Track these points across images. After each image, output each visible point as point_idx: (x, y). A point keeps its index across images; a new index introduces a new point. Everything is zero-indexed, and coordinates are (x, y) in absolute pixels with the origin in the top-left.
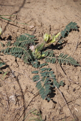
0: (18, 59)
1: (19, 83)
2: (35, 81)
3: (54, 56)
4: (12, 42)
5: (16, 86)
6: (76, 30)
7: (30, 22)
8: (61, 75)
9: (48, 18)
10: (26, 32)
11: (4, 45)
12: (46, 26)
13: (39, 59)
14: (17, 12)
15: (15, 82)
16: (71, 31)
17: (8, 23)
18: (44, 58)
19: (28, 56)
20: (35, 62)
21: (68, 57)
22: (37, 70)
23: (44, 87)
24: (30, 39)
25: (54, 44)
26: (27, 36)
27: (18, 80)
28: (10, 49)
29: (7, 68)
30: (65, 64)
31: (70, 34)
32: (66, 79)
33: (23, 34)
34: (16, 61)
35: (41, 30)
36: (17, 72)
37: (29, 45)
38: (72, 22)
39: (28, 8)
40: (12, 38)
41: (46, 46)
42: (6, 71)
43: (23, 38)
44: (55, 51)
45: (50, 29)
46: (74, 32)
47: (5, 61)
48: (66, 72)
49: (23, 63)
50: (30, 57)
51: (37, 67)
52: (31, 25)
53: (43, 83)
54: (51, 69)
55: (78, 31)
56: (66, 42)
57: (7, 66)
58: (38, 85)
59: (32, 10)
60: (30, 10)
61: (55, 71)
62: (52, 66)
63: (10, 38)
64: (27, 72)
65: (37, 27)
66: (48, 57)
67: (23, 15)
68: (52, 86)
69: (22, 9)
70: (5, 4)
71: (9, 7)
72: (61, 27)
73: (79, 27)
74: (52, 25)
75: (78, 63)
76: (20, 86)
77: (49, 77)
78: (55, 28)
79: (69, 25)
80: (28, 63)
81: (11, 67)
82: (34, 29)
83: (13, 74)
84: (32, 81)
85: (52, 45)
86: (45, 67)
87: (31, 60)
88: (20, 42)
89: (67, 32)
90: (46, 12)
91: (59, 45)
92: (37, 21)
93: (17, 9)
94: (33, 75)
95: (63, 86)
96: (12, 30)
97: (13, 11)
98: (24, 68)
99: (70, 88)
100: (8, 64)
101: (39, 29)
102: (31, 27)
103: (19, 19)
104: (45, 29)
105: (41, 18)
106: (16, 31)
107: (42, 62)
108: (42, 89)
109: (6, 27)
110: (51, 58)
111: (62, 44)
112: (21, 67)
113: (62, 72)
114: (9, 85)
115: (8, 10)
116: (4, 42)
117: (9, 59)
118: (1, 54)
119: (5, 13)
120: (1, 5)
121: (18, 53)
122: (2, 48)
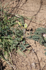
0: (36, 42)
1: (37, 56)
4: (33, 32)
5: (35, 57)
7: (43, 21)
10: (41, 26)
11: (28, 34)
14: (35, 15)
15: (34, 55)
17: (31, 21)
19: (42, 41)
24: (43, 30)
26: (42, 29)
27: (36, 54)
28: (32, 36)
29: (30, 47)
33: (39, 28)
34: (35, 43)
36: (36, 49)
37: (43, 34)
39: (42, 13)
40: (33, 30)
42: (29, 49)
43: (39, 30)
47: (29, 43)
49: (39, 45)
50: (43, 41)
52: (44, 22)
57: (30, 46)
59: (44, 14)
60: (43, 13)
63: (32, 30)
64: (42, 50)
67: (39, 17)
69: (39, 13)
70: (29, 10)
71: (31, 12)
76: (37, 58)
80: (42, 44)
81: (32, 47)
82: (45, 25)
83: (34, 51)
84: (44, 55)
87: (44, 43)
88: (37, 32)
93: (36, 13)
94: (45, 51)
96: (33, 26)
97: (34, 14)
98: (40, 47)
100: (31, 45)
102: (44, 23)
103: (37, 19)
106: (35, 26)
109: (29, 23)
112: (38, 46)
114: (31, 57)
115: (31, 14)
116: (28, 32)
117: (31, 42)
118: (27, 39)
119: (29, 16)
120: (27, 11)
121: (36, 39)
122: (27, 36)
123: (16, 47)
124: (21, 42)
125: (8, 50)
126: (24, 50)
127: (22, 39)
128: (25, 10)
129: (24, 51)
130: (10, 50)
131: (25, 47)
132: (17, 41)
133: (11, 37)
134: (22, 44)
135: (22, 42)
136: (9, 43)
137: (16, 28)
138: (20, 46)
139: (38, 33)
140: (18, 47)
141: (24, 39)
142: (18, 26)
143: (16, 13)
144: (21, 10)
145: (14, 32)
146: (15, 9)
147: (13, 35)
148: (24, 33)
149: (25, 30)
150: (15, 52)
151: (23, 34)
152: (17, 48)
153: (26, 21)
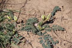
0: (29, 32)
2: (41, 43)
3: (49, 27)
4: (24, 24)
6: (59, 11)
8: (55, 37)
9: (42, 7)
10: (31, 17)
11: (20, 26)
12: (42, 12)
13: (41, 30)
15: (29, 46)
16: (56, 11)
18: (44, 29)
20: (39, 33)
21: (57, 26)
22: (41, 37)
23: (47, 46)
24: (34, 20)
25: (48, 21)
26: (32, 19)
27: (31, 45)
28: (23, 27)
29: (24, 39)
30: (56, 31)
31: (56, 13)
32: (59, 39)
33: (29, 18)
34: (28, 34)
35: (39, 14)
36: (30, 40)
37: (34, 23)
38: (56, 6)
39: (29, 4)
40: (24, 22)
41: (44, 22)
43: (30, 20)
44: (50, 24)
45: (45, 13)
46: (58, 11)
47: (22, 35)
48: (58, 35)
49: (32, 34)
50: (36, 30)
51: (40, 35)
52: (33, 12)
53: (46, 44)
54: (49, 35)
55: (61, 11)
56: (55, 18)
57: (24, 38)
58: (43, 45)
59: (32, 4)
60: (31, 4)
61: (52, 36)
62: (49, 33)
63: (22, 22)
64: (36, 39)
65: (37, 13)
66: (46, 28)
67: (27, 8)
68: (52, 44)
69: (26, 5)
70: (16, 3)
71: (19, 5)
72: (50, 10)
73: (61, 9)
74: (45, 10)
75: (64, 29)
77: (48, 39)
78: (47, 11)
79: (55, 8)
81: (26, 38)
82: (35, 14)
84: (39, 43)
85: (47, 21)
86: (45, 34)
87: (36, 32)
88: (28, 22)
89: (54, 12)
90: (40, 3)
91: (51, 21)
92: (36, 10)
93: (23, 5)
94: (39, 40)
95: (58, 43)
96: (23, 17)
97: (22, 7)
98: (33, 37)
99: (62, 43)
100: (24, 36)
101: (38, 14)
102: (33, 13)
103: (26, 10)
104: (41, 13)
105: (38, 8)
106: (25, 17)
107: (43, 32)
108: (46, 47)
109: (19, 16)
110: (48, 28)
111: (52, 20)
112: (31, 37)
113: (56, 36)
115: (18, 6)
116: (19, 25)
117: (24, 33)
118: (19, 32)
119: (17, 8)
120: (14, 4)
121: (28, 29)
122: (19, 28)
123: (9, 41)
124: (13, 35)
125: (1, 46)
126: (18, 42)
127: (14, 33)
128: (12, 4)
129: (18, 44)
130: (3, 45)
131: (18, 40)
132: (9, 35)
133: (2, 32)
134: (14, 37)
135: (15, 35)
136: (2, 38)
137: (6, 23)
138: (13, 39)
139: (29, 24)
140: (12, 41)
141: (16, 32)
142: (7, 20)
143: (3, 8)
144: (8, 5)
145: (5, 27)
146: (2, 4)
147: (4, 30)
148: (15, 26)
149: (15, 23)
150: (9, 46)
151: (14, 28)
152: (10, 43)
153: (15, 14)
